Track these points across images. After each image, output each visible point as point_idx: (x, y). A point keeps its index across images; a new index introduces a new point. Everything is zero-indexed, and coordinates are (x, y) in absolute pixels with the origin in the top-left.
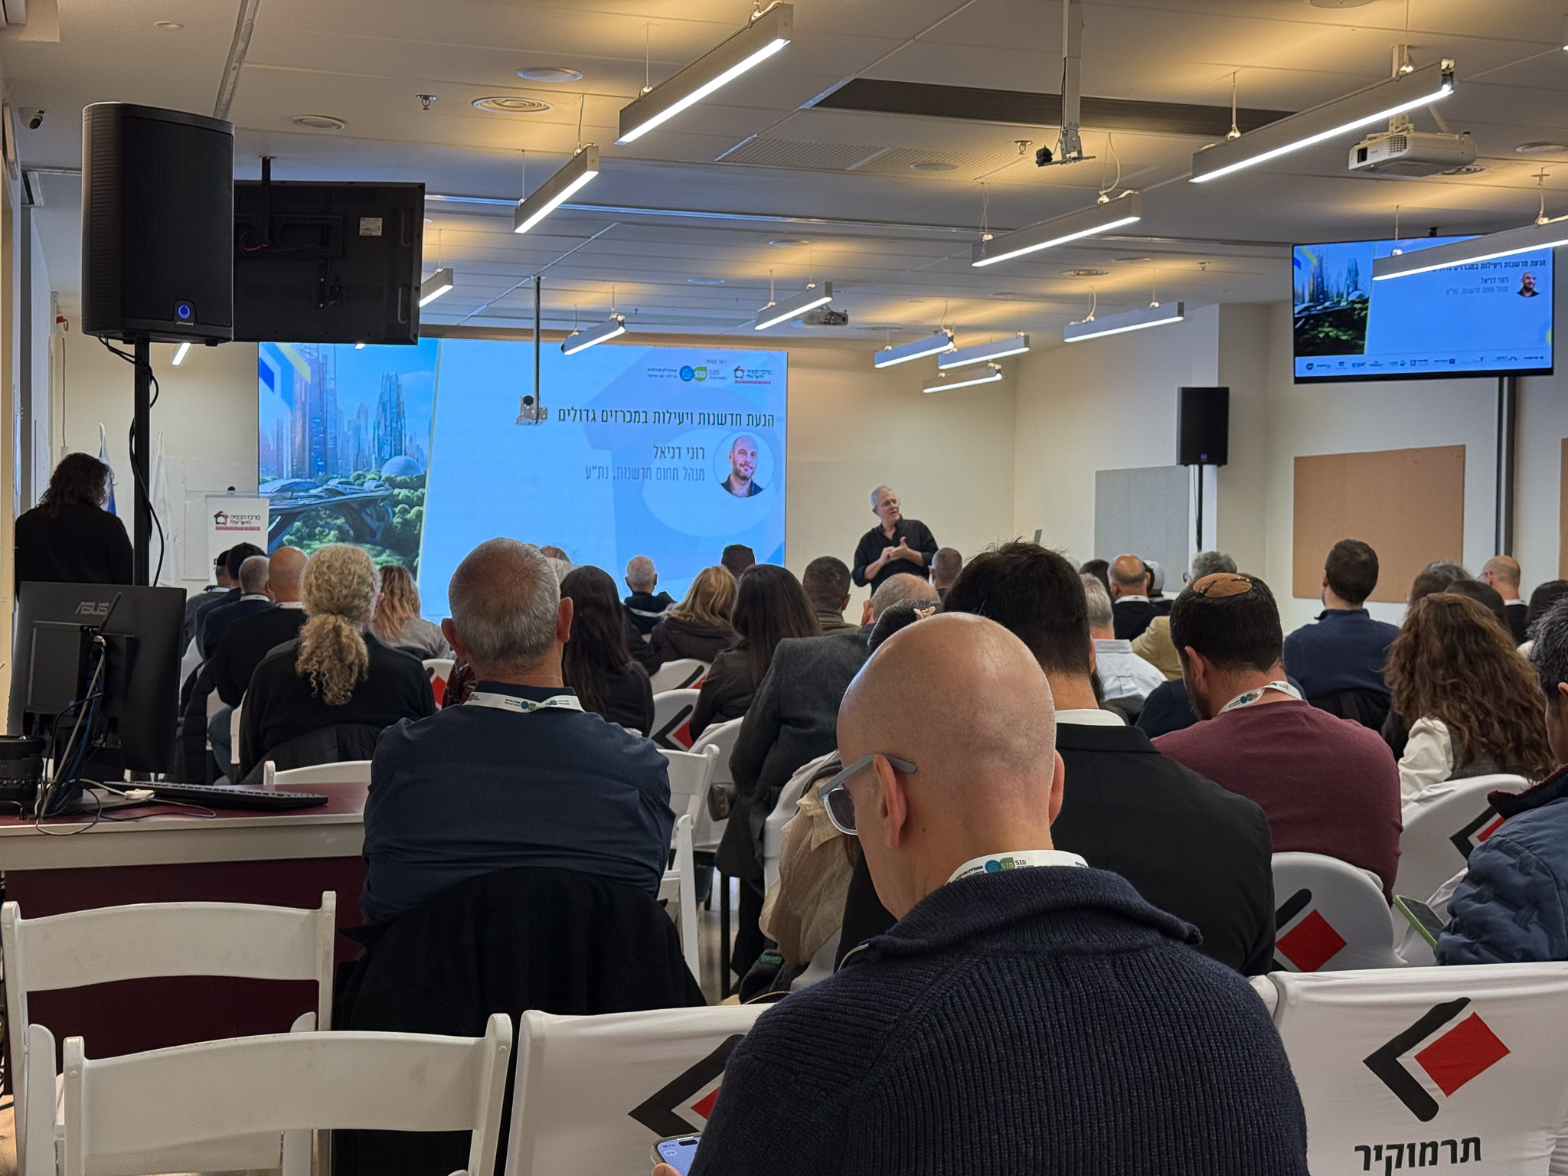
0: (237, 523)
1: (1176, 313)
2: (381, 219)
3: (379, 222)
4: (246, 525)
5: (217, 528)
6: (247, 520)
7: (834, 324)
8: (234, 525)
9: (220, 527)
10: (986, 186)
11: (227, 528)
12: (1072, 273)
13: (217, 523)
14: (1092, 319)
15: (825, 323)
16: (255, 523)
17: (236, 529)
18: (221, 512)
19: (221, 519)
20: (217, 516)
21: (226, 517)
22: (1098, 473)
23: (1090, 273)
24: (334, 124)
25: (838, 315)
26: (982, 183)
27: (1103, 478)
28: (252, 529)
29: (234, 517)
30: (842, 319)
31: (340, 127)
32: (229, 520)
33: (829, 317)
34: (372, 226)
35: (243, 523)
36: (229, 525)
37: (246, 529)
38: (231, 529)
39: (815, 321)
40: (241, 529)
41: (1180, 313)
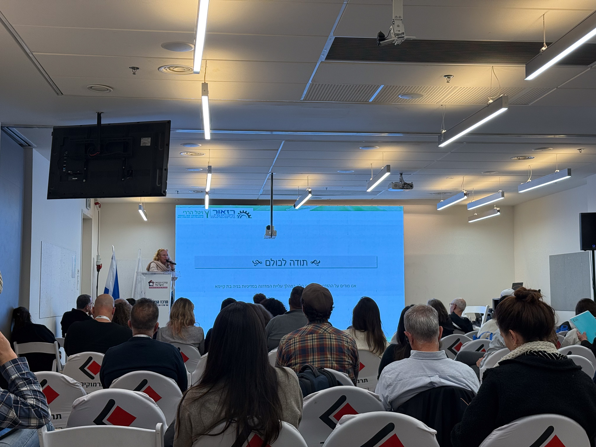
0: (158, 285)
1: (567, 175)
2: (150, 138)
3: (149, 139)
4: (162, 286)
5: (149, 288)
6: (162, 284)
7: (406, 189)
8: (157, 286)
9: (151, 287)
10: (444, 107)
11: (154, 288)
12: (516, 158)
13: (150, 285)
14: (530, 181)
15: (402, 188)
16: (165, 285)
17: (158, 288)
18: (151, 281)
19: (151, 284)
20: (149, 283)
21: (153, 283)
22: (550, 256)
23: (525, 158)
24: (108, 89)
25: (408, 184)
26: (442, 105)
27: (553, 259)
28: (164, 288)
29: (157, 283)
30: (410, 186)
31: (110, 91)
32: (154, 284)
33: (404, 185)
34: (146, 142)
35: (160, 285)
36: (154, 286)
37: (162, 288)
38: (155, 288)
39: (397, 187)
40: (159, 288)
41: (569, 174)
